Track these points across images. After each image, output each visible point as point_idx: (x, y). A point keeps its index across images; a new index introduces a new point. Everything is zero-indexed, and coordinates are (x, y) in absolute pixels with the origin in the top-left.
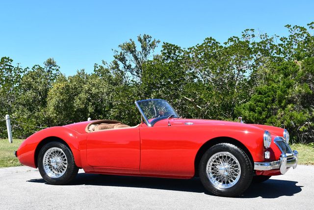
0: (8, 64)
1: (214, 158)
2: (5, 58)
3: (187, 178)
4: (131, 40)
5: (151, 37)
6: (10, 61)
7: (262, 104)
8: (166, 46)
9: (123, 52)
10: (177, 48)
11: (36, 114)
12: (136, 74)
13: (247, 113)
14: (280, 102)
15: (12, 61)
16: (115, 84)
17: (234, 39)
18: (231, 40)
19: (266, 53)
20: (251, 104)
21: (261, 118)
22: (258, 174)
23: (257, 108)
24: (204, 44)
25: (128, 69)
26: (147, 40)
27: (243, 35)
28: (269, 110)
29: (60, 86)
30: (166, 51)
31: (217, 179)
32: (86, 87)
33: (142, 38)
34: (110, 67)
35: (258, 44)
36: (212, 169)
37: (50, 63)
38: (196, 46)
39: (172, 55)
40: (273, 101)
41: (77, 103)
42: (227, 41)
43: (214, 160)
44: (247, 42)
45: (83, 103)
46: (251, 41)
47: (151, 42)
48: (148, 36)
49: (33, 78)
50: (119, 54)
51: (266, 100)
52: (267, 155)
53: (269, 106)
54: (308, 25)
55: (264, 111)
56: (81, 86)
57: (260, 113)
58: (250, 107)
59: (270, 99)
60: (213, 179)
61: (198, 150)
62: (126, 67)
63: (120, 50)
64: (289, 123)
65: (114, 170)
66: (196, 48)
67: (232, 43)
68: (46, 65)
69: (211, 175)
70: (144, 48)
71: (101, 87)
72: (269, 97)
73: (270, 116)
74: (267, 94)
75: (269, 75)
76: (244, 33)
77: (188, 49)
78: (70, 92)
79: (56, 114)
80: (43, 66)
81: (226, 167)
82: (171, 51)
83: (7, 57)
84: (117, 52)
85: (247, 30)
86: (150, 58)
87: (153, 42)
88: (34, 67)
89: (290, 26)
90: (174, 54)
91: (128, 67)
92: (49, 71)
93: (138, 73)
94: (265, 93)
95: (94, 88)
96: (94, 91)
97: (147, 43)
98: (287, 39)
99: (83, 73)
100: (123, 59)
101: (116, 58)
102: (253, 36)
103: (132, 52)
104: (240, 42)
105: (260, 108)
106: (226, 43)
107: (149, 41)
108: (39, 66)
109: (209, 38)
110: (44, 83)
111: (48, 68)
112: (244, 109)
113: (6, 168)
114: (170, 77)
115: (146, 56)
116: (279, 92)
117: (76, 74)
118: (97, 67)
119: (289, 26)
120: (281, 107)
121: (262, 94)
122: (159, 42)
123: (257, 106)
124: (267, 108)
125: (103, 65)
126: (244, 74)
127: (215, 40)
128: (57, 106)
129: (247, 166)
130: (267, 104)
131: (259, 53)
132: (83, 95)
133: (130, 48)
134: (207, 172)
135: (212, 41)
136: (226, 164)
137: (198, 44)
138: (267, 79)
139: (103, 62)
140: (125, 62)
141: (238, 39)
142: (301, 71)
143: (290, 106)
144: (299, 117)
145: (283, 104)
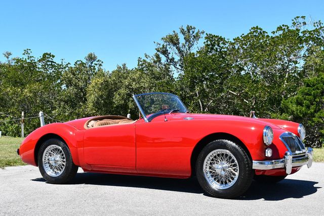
0: (50, 60)
1: (211, 156)
2: (47, 54)
3: (185, 178)
4: (174, 32)
5: (194, 28)
6: (51, 57)
7: (310, 97)
8: (210, 37)
9: (165, 45)
10: (221, 39)
11: (77, 111)
12: (180, 68)
13: (294, 107)
15: (53, 56)
16: (158, 79)
17: (283, 28)
18: (280, 28)
19: (318, 42)
20: (298, 98)
21: (309, 112)
22: (257, 174)
23: (304, 102)
24: (250, 33)
25: (171, 62)
26: (191, 31)
27: (293, 23)
28: (318, 103)
29: (98, 81)
30: (209, 43)
31: (215, 179)
32: (126, 82)
33: (186, 30)
34: (152, 61)
35: (310, 32)
36: (210, 168)
37: (91, 58)
38: (241, 36)
39: (216, 46)
40: (323, 93)
41: (117, 99)
42: (275, 30)
43: (211, 158)
44: (298, 30)
45: (123, 98)
46: (302, 29)
47: (195, 33)
48: (191, 27)
49: (74, 74)
50: (161, 46)
51: (314, 93)
52: (269, 153)
53: (318, 100)
55: (312, 104)
56: (121, 81)
57: (308, 107)
58: (297, 101)
59: (319, 91)
60: (211, 178)
61: (193, 148)
62: (169, 61)
63: (162, 43)
65: (114, 168)
66: (241, 38)
67: (281, 32)
68: (87, 60)
69: (209, 175)
70: (187, 40)
71: (143, 82)
72: (318, 89)
73: (319, 110)
74: (315, 86)
75: (320, 65)
76: (295, 21)
77: (234, 39)
78: (109, 88)
79: (95, 110)
80: (84, 61)
81: (224, 166)
82: (214, 43)
83: (49, 53)
84: (160, 44)
85: (297, 17)
86: (194, 50)
87: (197, 33)
88: (76, 63)
90: (218, 45)
91: (171, 60)
92: (90, 66)
93: (182, 67)
95: (134, 83)
96: (134, 85)
97: (190, 34)
99: (124, 68)
100: (165, 52)
101: (158, 51)
102: (305, 23)
103: (175, 44)
104: (289, 31)
105: (308, 102)
106: (274, 32)
107: (193, 32)
108: (82, 62)
109: (255, 27)
110: (85, 79)
111: (90, 64)
112: (291, 102)
113: (23, 166)
114: (213, 70)
115: (189, 48)
117: (116, 69)
118: (141, 61)
121: (310, 86)
122: (203, 33)
123: (305, 99)
124: (315, 101)
125: (145, 59)
126: (297, 65)
127: (261, 29)
128: (97, 102)
129: (245, 165)
130: (315, 97)
131: (310, 42)
132: (123, 91)
133: (173, 40)
134: (204, 171)
135: (259, 31)
136: (223, 162)
137: (243, 34)
138: (317, 70)
139: (146, 56)
140: (168, 55)
141: (288, 28)
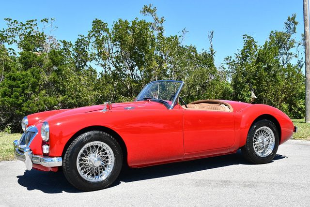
14: (33, 88)
51: (23, 86)
55: (21, 96)
57: (17, 98)
58: (5, 92)
64: (44, 107)
72: (24, 83)
89: (11, 19)
94: (20, 80)
105: (18, 93)
116: (33, 79)
120: (34, 92)
121: (16, 80)
124: (23, 93)
142: (47, 61)
143: (44, 92)
144: (53, 102)
145: (36, 90)
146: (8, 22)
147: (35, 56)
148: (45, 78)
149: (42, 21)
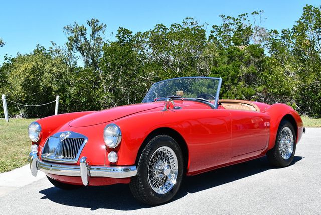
4: (75, 23)
5: (99, 21)
8: (122, 30)
14: (233, 80)
17: (176, 25)
18: (173, 26)
20: (210, 83)
24: (155, 29)
25: (79, 50)
26: (95, 24)
27: (184, 23)
28: (225, 87)
40: (227, 79)
48: (97, 20)
54: (239, 16)
59: (226, 77)
76: (185, 21)
85: (188, 18)
87: (100, 26)
94: (221, 73)
98: (218, 27)
100: (75, 41)
101: (70, 40)
103: (83, 34)
104: (182, 28)
107: (97, 25)
109: (160, 24)
116: (232, 72)
118: (40, 48)
119: (223, 16)
120: (234, 84)
124: (223, 85)
125: (52, 46)
130: (223, 82)
140: (77, 44)
141: (181, 26)
142: (247, 55)
143: (241, 83)
144: (249, 92)
145: (235, 82)
146: (222, 18)
147: (239, 50)
148: (244, 70)
149: (252, 13)
